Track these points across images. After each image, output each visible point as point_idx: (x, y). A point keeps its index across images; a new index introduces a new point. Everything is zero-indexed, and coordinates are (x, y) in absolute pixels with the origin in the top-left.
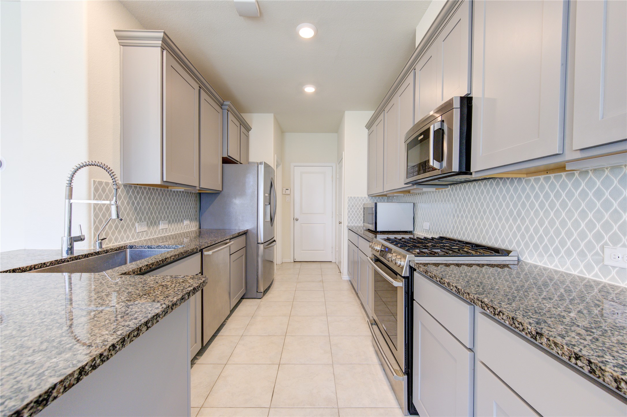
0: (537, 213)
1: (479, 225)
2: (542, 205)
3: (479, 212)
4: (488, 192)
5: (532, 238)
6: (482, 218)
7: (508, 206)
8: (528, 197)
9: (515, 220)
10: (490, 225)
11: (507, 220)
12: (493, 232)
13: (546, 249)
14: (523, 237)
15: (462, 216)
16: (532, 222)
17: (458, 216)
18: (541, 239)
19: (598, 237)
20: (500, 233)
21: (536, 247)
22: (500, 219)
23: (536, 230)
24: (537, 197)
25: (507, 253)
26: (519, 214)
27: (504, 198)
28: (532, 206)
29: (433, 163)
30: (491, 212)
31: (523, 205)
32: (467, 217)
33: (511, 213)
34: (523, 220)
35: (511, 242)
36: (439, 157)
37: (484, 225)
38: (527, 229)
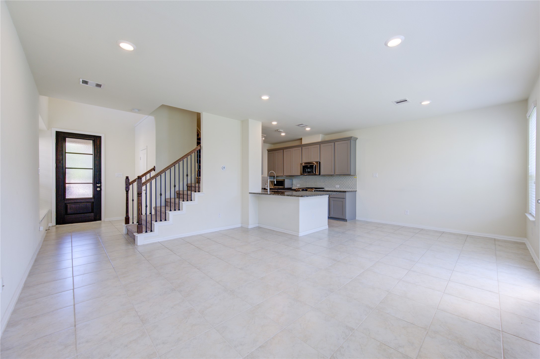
0: (327, 182)
1: (316, 184)
2: (328, 180)
3: (316, 181)
4: (318, 178)
5: (327, 185)
6: (317, 183)
7: (322, 180)
8: (326, 179)
9: (324, 183)
10: (319, 184)
11: (322, 183)
12: (319, 185)
13: (329, 187)
14: (325, 185)
15: (311, 183)
16: (327, 183)
17: (310, 183)
18: (328, 185)
19: (335, 184)
20: (321, 185)
21: (327, 187)
22: (321, 183)
23: (327, 184)
24: (327, 179)
25: (323, 188)
26: (324, 182)
27: (322, 179)
28: (327, 180)
29: (314, 172)
30: (319, 181)
31: (325, 180)
32: (313, 183)
33: (323, 181)
34: (325, 183)
35: (323, 187)
36: (315, 171)
37: (317, 184)
38: (326, 184)
